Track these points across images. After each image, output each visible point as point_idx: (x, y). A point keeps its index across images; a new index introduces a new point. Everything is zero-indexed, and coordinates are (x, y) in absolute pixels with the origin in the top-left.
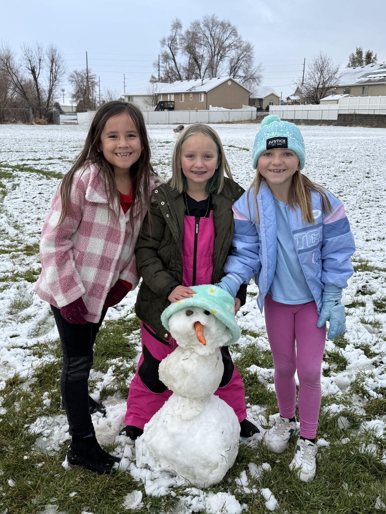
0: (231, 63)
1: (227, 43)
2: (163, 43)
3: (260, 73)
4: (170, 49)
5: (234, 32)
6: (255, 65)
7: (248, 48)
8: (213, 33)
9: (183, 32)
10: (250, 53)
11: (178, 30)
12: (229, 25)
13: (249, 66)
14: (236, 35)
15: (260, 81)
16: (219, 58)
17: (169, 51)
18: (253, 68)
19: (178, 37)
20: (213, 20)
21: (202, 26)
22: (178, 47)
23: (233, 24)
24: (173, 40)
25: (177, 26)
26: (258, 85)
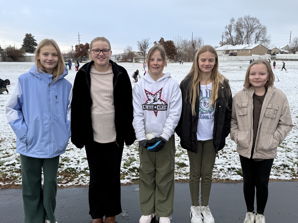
0: (256, 35)
1: (254, 26)
2: (226, 28)
3: (270, 39)
4: (229, 30)
5: (258, 22)
6: (267, 36)
7: (264, 29)
8: (248, 22)
9: (235, 23)
10: (265, 31)
11: (233, 22)
12: (256, 19)
13: (265, 36)
14: (259, 23)
15: (270, 42)
16: (251, 33)
17: (228, 31)
18: (267, 37)
19: (232, 25)
20: (249, 17)
21: (243, 20)
22: (233, 29)
23: (257, 18)
24: (230, 26)
25: (233, 20)
26: (269, 44)
